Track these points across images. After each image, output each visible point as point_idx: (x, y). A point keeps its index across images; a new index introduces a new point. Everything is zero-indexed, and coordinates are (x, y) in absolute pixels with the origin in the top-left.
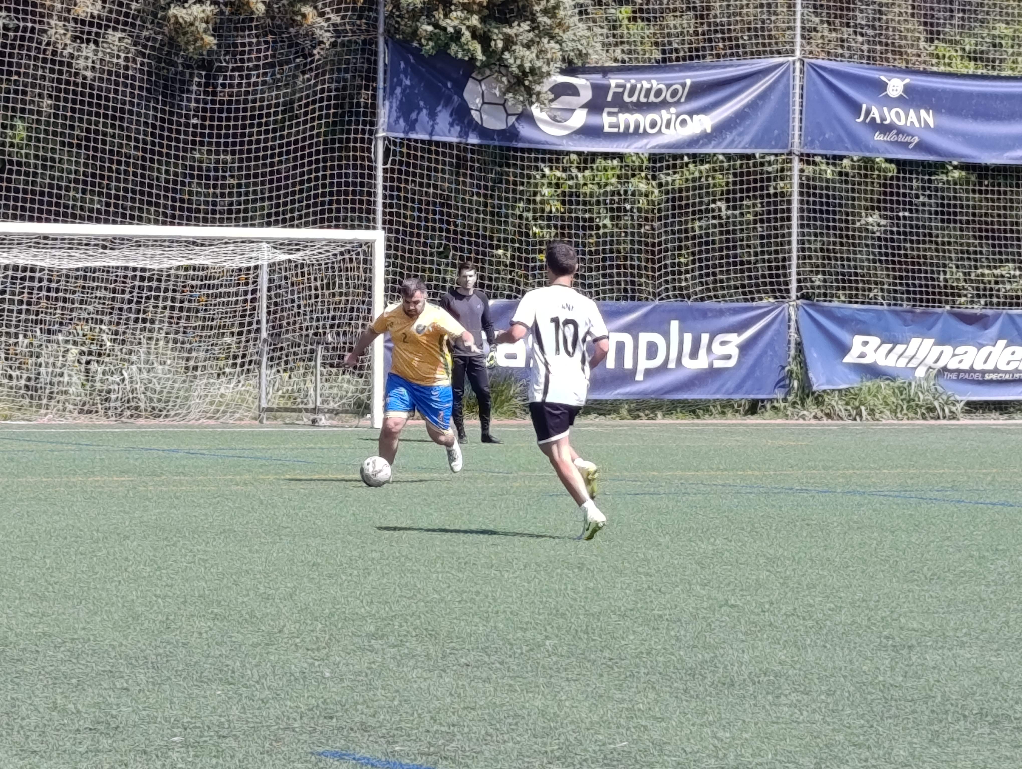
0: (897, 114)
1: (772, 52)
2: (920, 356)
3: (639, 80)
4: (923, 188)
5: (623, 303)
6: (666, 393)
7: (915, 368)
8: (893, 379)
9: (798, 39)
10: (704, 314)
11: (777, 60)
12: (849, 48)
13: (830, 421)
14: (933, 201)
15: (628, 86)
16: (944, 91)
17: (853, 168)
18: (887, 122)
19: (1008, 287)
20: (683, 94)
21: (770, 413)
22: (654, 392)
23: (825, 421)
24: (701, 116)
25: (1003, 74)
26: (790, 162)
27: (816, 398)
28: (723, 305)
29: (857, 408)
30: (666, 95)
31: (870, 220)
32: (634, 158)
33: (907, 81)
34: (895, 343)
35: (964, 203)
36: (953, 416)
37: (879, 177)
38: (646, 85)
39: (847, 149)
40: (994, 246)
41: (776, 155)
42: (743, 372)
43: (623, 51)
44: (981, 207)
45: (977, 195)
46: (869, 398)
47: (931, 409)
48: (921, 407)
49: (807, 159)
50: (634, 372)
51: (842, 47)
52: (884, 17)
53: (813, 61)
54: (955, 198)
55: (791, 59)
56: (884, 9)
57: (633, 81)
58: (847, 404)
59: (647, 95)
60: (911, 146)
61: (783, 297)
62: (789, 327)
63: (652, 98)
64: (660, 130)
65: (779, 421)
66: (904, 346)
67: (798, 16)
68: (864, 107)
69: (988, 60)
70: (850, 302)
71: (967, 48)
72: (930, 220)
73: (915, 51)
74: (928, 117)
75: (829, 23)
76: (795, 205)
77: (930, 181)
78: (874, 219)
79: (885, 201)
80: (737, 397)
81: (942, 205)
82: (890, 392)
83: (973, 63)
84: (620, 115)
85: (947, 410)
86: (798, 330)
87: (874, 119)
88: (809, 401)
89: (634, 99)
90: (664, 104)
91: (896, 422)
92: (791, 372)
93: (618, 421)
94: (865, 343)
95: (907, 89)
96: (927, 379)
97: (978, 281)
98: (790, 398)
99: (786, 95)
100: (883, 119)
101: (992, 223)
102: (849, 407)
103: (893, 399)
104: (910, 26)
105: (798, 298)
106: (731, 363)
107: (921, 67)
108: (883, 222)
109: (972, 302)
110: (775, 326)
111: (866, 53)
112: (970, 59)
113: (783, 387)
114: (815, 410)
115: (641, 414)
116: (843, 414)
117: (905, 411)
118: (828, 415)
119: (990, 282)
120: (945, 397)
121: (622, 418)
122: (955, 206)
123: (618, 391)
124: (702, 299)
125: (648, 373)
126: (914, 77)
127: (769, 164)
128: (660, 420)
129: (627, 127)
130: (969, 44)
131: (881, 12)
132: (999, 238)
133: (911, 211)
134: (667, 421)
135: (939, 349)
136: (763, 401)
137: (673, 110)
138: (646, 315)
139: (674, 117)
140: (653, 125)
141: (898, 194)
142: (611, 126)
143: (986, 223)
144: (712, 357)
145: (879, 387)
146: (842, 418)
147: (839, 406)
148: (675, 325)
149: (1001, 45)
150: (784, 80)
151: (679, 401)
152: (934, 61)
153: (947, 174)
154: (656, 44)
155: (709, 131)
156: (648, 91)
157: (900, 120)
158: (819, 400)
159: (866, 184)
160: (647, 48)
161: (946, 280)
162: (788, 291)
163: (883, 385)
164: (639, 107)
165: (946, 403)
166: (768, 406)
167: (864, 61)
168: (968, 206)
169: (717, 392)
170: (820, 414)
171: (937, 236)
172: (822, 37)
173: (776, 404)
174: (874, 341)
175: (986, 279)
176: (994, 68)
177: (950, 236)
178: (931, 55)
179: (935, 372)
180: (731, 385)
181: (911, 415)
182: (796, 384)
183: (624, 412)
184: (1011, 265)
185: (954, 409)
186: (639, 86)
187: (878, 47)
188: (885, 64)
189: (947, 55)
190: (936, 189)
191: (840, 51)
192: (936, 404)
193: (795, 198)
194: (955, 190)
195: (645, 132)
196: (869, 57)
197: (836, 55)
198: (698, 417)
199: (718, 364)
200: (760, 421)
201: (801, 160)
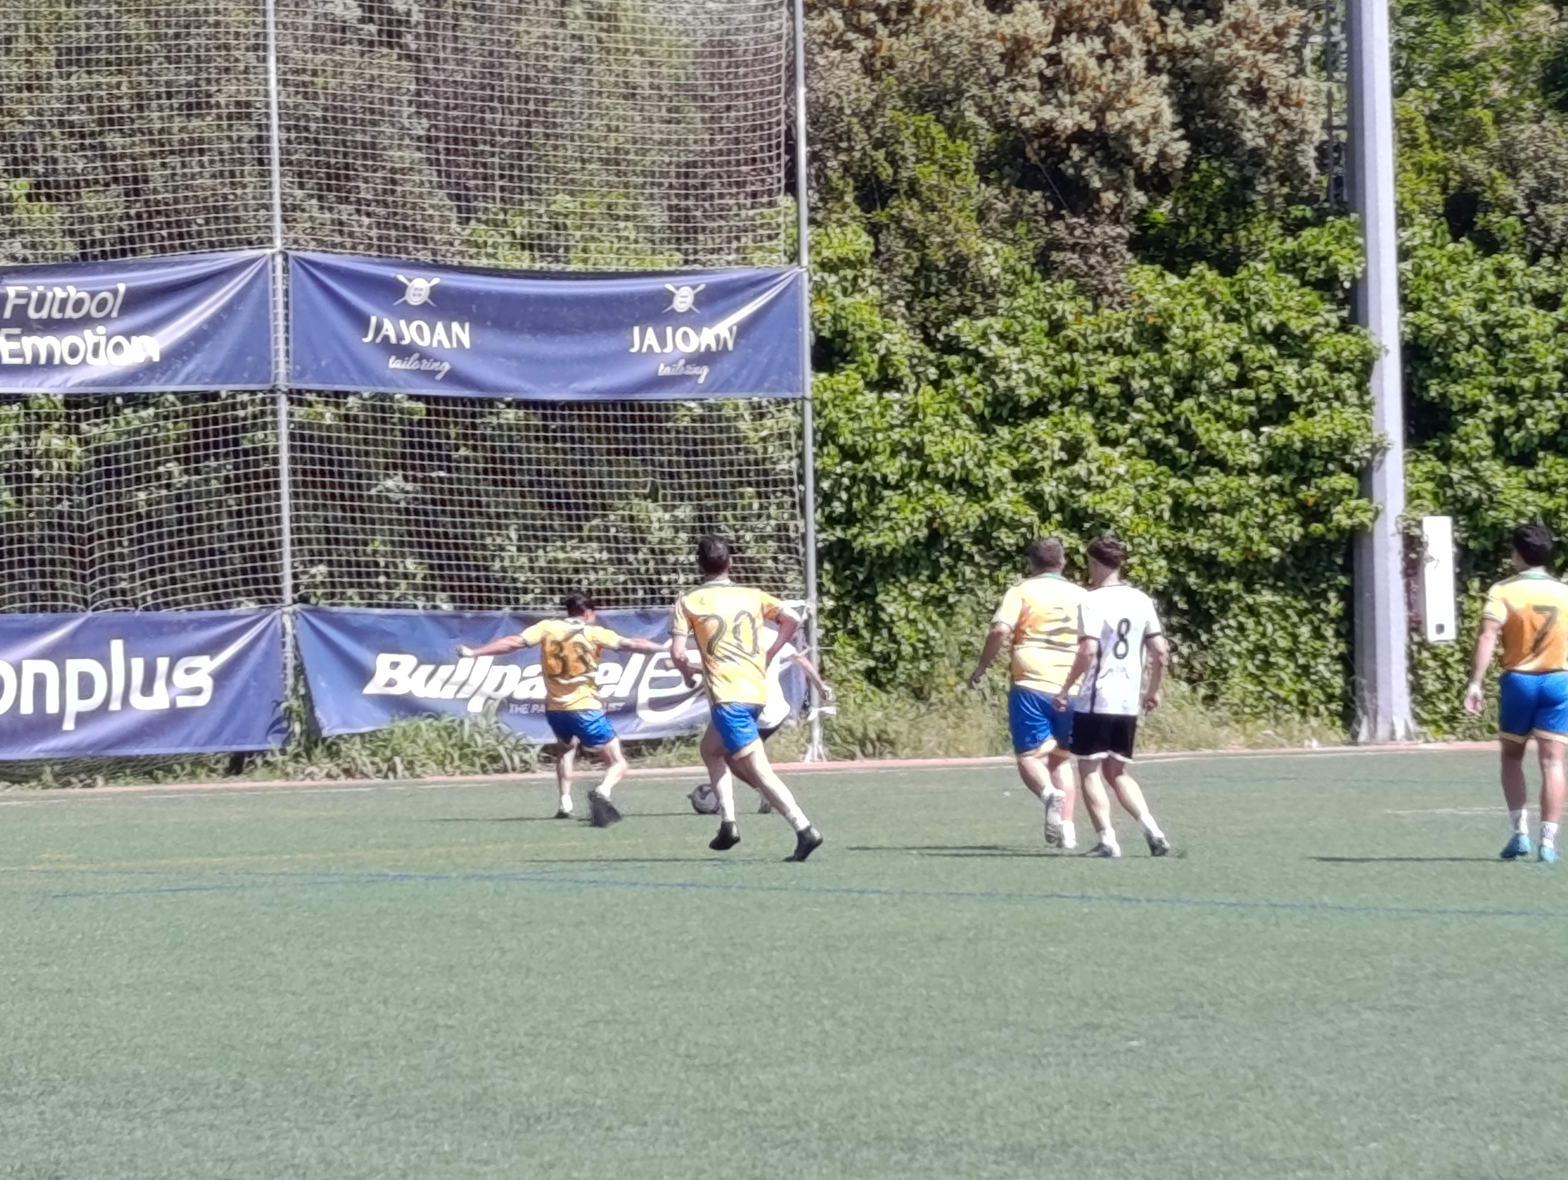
0: (419, 329)
1: (240, 242)
2: (474, 682)
3: (50, 287)
4: (465, 437)
5: (40, 616)
6: (110, 746)
7: (467, 700)
8: (437, 716)
9: (278, 224)
10: (160, 630)
11: (248, 253)
12: (351, 235)
13: (350, 781)
14: (480, 454)
15: (34, 295)
16: (488, 295)
17: (364, 408)
18: (406, 342)
19: (593, 576)
20: (114, 306)
21: (261, 772)
22: (90, 746)
23: (343, 780)
24: (144, 339)
25: (571, 268)
26: (274, 401)
27: (329, 748)
28: (184, 615)
29: (389, 760)
30: (90, 307)
31: (390, 483)
32: (43, 401)
33: (436, 281)
34: (438, 663)
35: (525, 456)
36: (526, 767)
37: (401, 421)
38: (60, 294)
39: (353, 382)
40: (569, 518)
41: (253, 393)
42: (219, 712)
43: (24, 246)
44: (547, 462)
45: (542, 445)
46: (405, 744)
47: (495, 758)
48: (479, 755)
49: (297, 398)
50: (60, 718)
51: (341, 233)
52: (399, 189)
53: (301, 254)
54: (511, 449)
55: (268, 252)
56: (398, 176)
57: (41, 288)
58: (374, 754)
59: (62, 308)
60: (439, 377)
61: (273, 601)
62: (284, 645)
63: (69, 313)
64: (84, 360)
65: (277, 783)
66: (451, 668)
67: (276, 190)
68: (374, 320)
69: (550, 249)
70: (370, 605)
71: (518, 231)
72: (477, 481)
73: (445, 237)
74: (462, 333)
75: (320, 198)
76: (284, 466)
77: (474, 426)
78: (394, 483)
79: (413, 456)
80: (210, 750)
81: (494, 460)
82: (434, 735)
83: (527, 253)
84: (25, 339)
85: (517, 759)
86: (296, 647)
87: (386, 338)
88: (318, 751)
89: (44, 314)
90: (87, 321)
91: (445, 778)
92: (289, 710)
93: (39, 792)
94: (395, 665)
95: (436, 293)
96: (485, 714)
97: (550, 571)
98: (289, 749)
99: (264, 304)
100: (400, 337)
101: (566, 485)
102: (377, 760)
103: (439, 745)
104: (435, 201)
105: (295, 602)
106: (203, 700)
107: (456, 261)
108: (409, 486)
109: (544, 601)
110: (263, 644)
111: (375, 242)
112: (523, 247)
113: (279, 731)
114: (328, 765)
115: (74, 780)
116: (369, 769)
117: (457, 763)
118: (348, 772)
119: (566, 570)
120: (513, 740)
121: (46, 787)
122: (511, 461)
123: (38, 747)
124: (157, 607)
125: (82, 719)
126: (445, 276)
127: (244, 406)
128: (102, 787)
129: (36, 357)
130: (520, 225)
131: (394, 182)
132: (577, 507)
133: (449, 469)
134: (112, 789)
135: (500, 670)
136: (250, 754)
137: (101, 329)
138: (74, 635)
139: (103, 340)
140: (74, 352)
141: (430, 446)
142: (12, 355)
143: (557, 485)
144: (174, 692)
145: (418, 728)
146: (366, 776)
147: (361, 757)
148: (117, 647)
149: (565, 227)
150: (259, 284)
151: (129, 759)
152: (473, 250)
153: (498, 414)
154: (72, 233)
155: (156, 358)
156: (64, 302)
157: (422, 338)
158: (332, 751)
159: (384, 432)
160: (58, 240)
161: (504, 569)
162: (279, 591)
163: (423, 725)
164: (49, 326)
165: (515, 748)
166: (259, 761)
167: (375, 253)
168: (530, 461)
169: (184, 742)
170: (335, 771)
171: (488, 505)
172: (312, 219)
173: (269, 758)
174: (408, 661)
175: (562, 565)
176: (557, 260)
177: (506, 505)
178: (467, 242)
179: (496, 704)
180: (202, 731)
181: (466, 768)
182: (297, 728)
183: (48, 777)
184: (595, 545)
185: (526, 757)
186: (50, 295)
187: (393, 233)
188: (403, 256)
189: (490, 241)
190: (484, 438)
191: (338, 239)
192: (501, 750)
193: (284, 455)
194: (510, 439)
195: (63, 363)
196: (380, 248)
197: (334, 245)
198: (157, 781)
199: (183, 702)
200: (249, 784)
201: (291, 401)
